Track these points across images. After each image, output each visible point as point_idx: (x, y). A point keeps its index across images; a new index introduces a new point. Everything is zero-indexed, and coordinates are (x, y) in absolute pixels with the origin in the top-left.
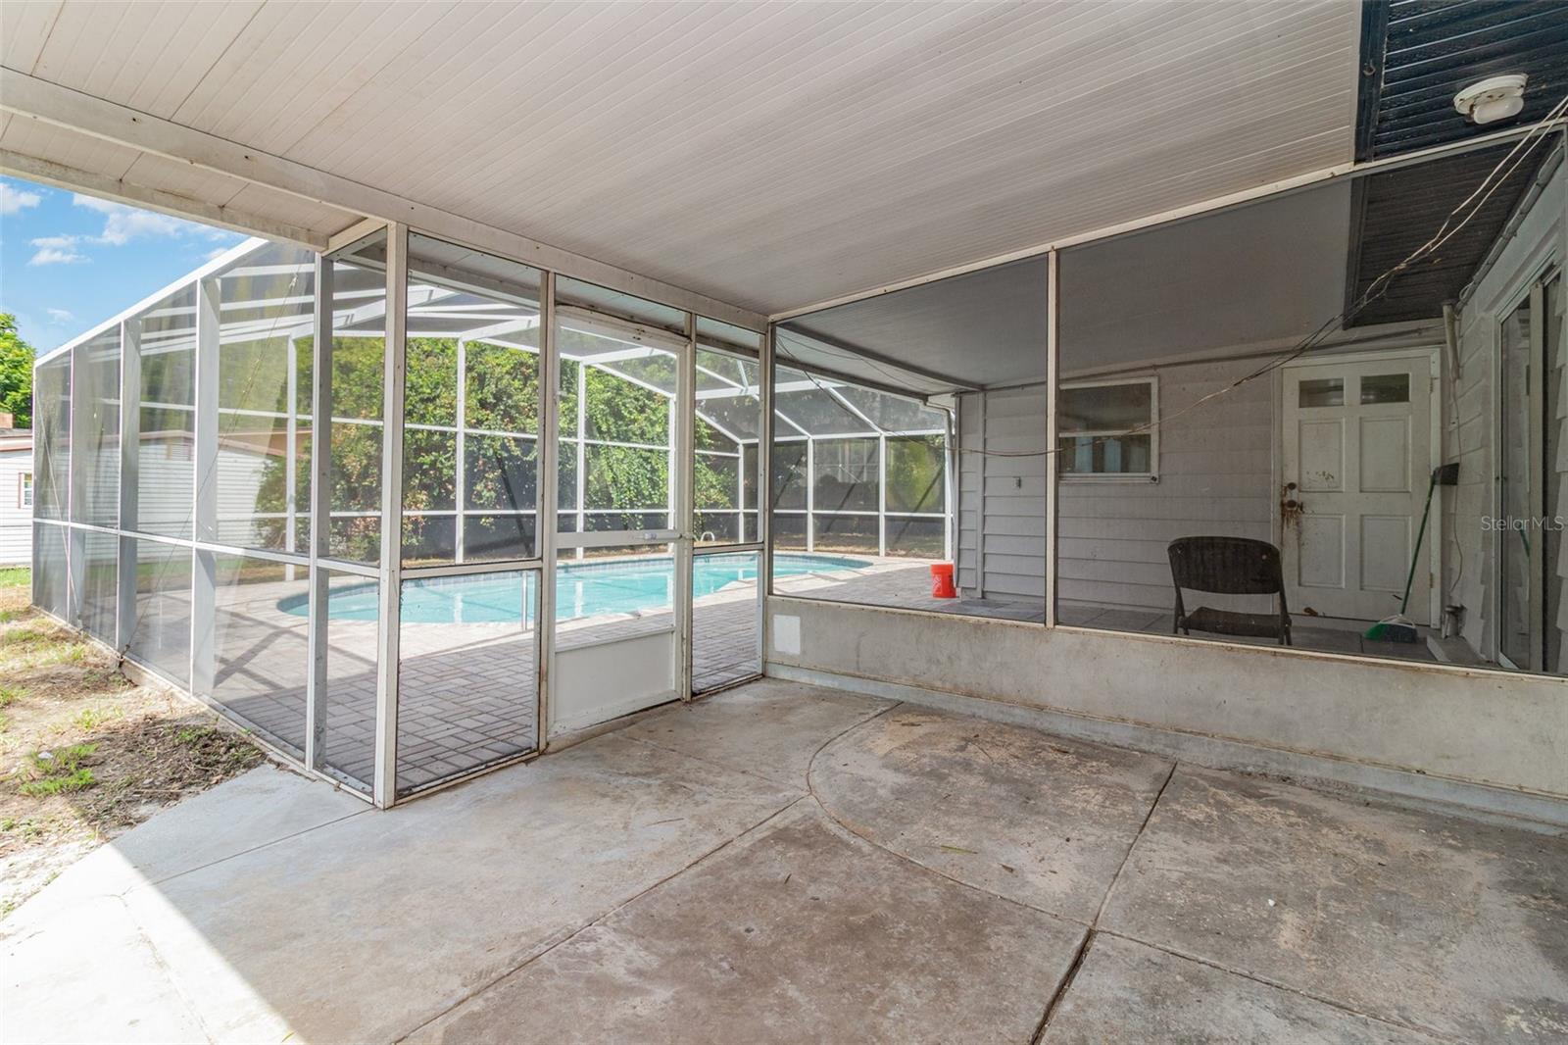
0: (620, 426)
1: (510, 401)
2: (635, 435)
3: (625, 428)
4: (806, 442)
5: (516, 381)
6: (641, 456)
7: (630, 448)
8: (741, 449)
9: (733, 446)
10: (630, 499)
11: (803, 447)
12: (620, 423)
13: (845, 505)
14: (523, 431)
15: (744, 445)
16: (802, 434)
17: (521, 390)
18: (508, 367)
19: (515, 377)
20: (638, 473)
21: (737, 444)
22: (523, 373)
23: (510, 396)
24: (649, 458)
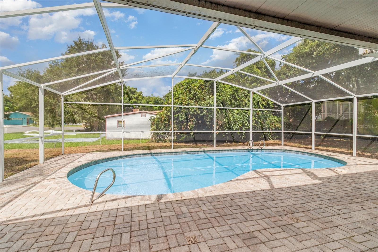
0: (238, 102)
1: (197, 97)
2: (243, 105)
3: (239, 103)
4: (310, 104)
5: (200, 90)
6: (245, 112)
7: (241, 110)
8: (282, 108)
9: (279, 107)
10: (240, 127)
11: (310, 105)
12: (237, 101)
13: (332, 130)
14: (200, 105)
15: (284, 106)
16: (310, 100)
17: (202, 93)
18: (198, 86)
19: (200, 89)
20: (243, 118)
21: (281, 106)
22: (202, 88)
23: (197, 95)
24: (248, 113)
